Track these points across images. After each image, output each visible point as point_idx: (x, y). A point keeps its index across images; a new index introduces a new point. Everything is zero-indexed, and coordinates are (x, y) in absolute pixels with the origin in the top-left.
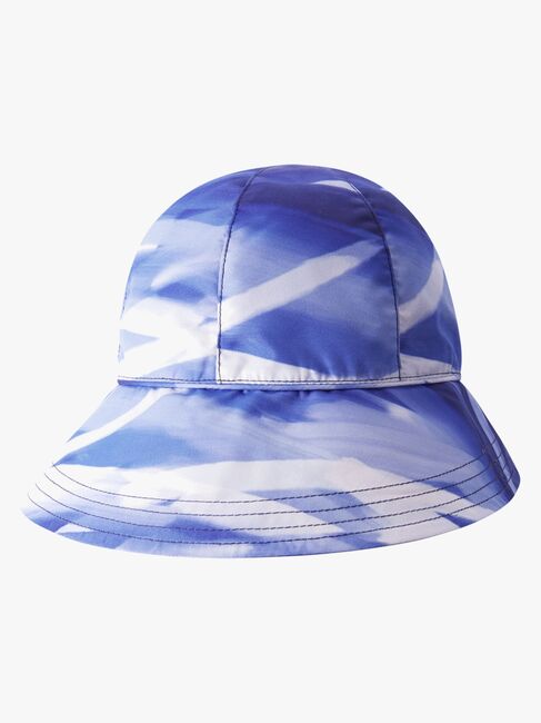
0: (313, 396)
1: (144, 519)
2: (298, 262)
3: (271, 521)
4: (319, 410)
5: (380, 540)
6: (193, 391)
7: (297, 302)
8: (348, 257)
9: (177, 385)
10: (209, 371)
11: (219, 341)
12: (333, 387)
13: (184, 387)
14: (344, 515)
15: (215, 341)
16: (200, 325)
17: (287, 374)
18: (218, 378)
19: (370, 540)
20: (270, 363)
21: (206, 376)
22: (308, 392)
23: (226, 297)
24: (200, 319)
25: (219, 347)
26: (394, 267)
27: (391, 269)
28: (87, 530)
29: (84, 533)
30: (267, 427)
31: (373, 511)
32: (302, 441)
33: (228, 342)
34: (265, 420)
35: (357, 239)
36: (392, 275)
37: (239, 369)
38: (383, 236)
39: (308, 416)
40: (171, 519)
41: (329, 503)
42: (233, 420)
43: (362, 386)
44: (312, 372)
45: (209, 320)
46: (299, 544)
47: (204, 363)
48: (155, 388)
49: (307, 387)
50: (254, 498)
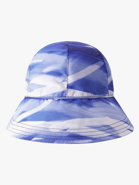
0: (93, 100)
1: (60, 135)
2: (87, 66)
3: (94, 133)
4: (96, 104)
5: (120, 136)
6: (59, 100)
7: (87, 77)
8: (97, 65)
9: (54, 98)
10: (64, 95)
11: (67, 86)
12: (97, 98)
13: (57, 99)
14: (109, 131)
15: (66, 86)
16: (61, 82)
17: (86, 95)
18: (67, 96)
19: (118, 136)
20: (82, 92)
21: (63, 96)
22: (91, 99)
23: (70, 75)
24: (61, 81)
25: (67, 88)
26: (107, 68)
27: (106, 68)
28: (42, 139)
29: (41, 139)
30: (84, 109)
31: (115, 129)
32: (94, 113)
33: (70, 87)
34: (84, 107)
35: (99, 61)
36: (107, 70)
37: (73, 94)
38: (103, 60)
39: (93, 106)
40: (68, 134)
41: (105, 128)
42: (75, 107)
43: (102, 97)
44: (92, 94)
45: (64, 81)
46: (103, 138)
47: (63, 92)
48: (47, 99)
49: (91, 98)
50: (88, 128)
